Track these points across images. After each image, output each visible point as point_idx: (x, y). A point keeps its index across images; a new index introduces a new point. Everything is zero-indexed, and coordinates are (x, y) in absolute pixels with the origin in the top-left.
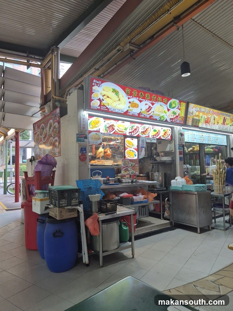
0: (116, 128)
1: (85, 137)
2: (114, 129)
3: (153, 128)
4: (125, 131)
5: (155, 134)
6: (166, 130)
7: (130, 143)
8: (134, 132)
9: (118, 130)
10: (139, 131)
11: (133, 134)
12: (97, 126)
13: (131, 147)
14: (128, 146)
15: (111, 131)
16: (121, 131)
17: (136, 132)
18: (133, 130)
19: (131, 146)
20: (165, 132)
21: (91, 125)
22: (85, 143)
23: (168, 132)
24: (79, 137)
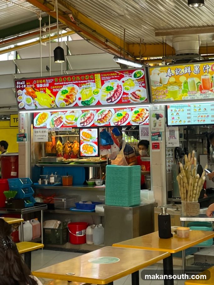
0: (64, 120)
1: (23, 136)
2: (61, 122)
3: (115, 112)
4: (76, 122)
5: (120, 120)
6: (140, 111)
7: (88, 136)
8: (88, 121)
9: (67, 122)
10: (94, 119)
11: (85, 124)
12: (43, 121)
13: (89, 141)
14: (84, 139)
15: (59, 124)
16: (70, 123)
17: (90, 120)
18: (86, 119)
19: (88, 139)
20: (139, 115)
21: (38, 121)
22: (23, 142)
23: (144, 113)
24: (19, 137)
